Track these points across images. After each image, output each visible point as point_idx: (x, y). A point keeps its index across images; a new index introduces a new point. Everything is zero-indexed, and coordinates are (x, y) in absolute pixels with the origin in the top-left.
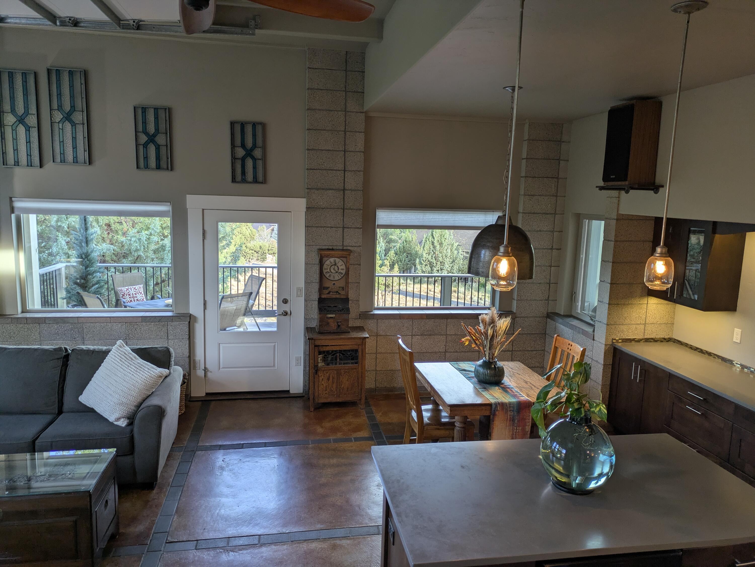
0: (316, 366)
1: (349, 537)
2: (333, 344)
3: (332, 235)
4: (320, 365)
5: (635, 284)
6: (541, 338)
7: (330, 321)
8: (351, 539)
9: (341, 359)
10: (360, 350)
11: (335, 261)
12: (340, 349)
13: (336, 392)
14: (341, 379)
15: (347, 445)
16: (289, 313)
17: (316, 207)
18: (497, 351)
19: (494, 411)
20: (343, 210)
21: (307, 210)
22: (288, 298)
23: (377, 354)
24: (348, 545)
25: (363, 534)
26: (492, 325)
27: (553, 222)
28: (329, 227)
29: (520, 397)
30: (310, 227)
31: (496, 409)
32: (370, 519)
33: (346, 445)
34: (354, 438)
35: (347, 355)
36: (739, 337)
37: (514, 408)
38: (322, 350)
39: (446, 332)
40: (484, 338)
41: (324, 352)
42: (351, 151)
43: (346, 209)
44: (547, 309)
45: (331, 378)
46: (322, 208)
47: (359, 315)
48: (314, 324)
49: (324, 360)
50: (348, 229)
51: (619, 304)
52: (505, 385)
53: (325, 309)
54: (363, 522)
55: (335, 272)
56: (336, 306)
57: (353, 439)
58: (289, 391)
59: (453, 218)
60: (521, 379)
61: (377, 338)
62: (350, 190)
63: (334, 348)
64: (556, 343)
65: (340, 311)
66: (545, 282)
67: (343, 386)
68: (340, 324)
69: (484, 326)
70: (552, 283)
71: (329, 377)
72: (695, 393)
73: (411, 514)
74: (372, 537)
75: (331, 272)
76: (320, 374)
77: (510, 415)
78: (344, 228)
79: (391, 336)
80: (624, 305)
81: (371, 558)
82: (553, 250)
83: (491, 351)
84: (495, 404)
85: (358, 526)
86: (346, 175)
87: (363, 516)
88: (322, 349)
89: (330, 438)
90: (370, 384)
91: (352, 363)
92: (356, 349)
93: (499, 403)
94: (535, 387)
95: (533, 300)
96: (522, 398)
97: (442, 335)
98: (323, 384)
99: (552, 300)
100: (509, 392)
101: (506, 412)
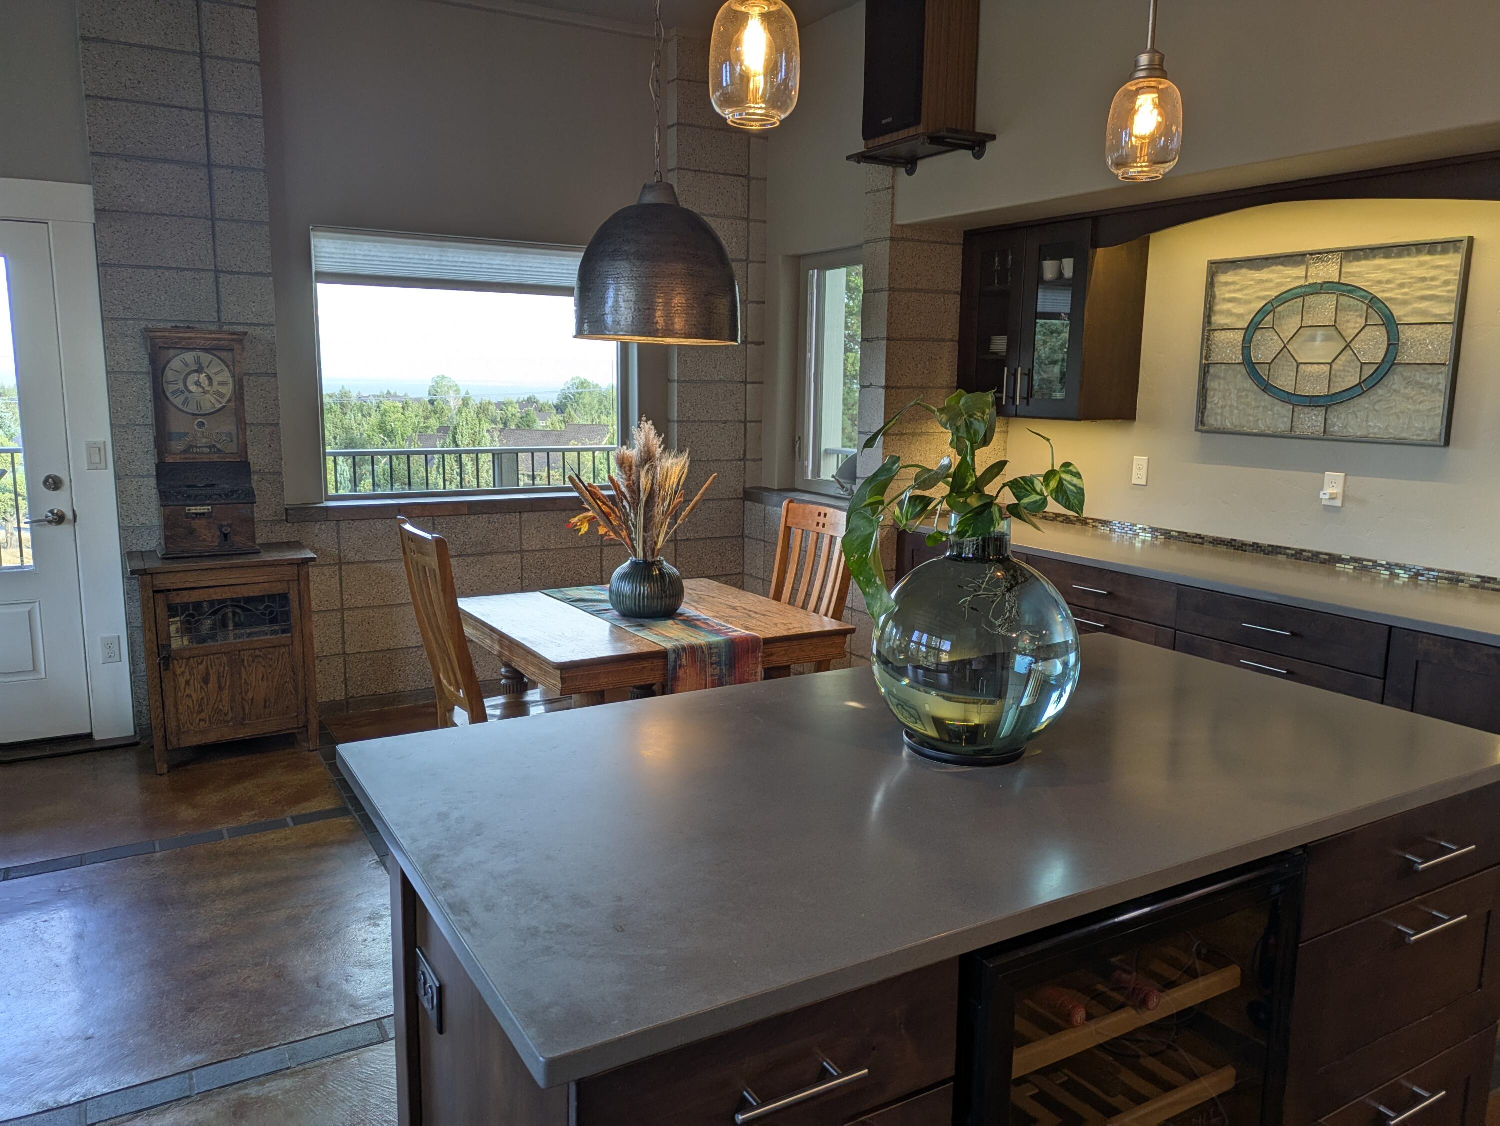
0: (164, 646)
1: (289, 1068)
2: (211, 584)
3: (182, 291)
4: (176, 644)
5: (932, 388)
6: (735, 547)
7: (197, 524)
8: (296, 1072)
9: (237, 626)
10: (293, 596)
11: (198, 361)
12: (235, 596)
13: (230, 715)
14: (244, 677)
15: (273, 836)
16: (69, 515)
17: (125, 208)
18: (662, 537)
19: (675, 668)
20: (210, 223)
21: (97, 219)
22: (63, 475)
23: (345, 613)
24: (286, 1092)
25: (335, 1052)
26: (647, 466)
27: (745, 280)
28: (172, 268)
29: (730, 632)
30: (111, 265)
31: (679, 663)
32: (355, 1006)
33: (271, 838)
34: (293, 818)
35: (257, 610)
36: (1144, 473)
37: (720, 656)
38: (178, 601)
39: (521, 544)
40: (628, 507)
41: (185, 607)
42: (223, 59)
43: (221, 220)
44: (742, 480)
45: (213, 679)
46: (147, 214)
47: (284, 512)
48: (153, 542)
49: (189, 628)
50: (230, 277)
51: (905, 434)
52: (687, 617)
53: (179, 493)
54: (333, 1020)
55: (201, 390)
56: (213, 485)
57: (289, 820)
58: (90, 736)
59: (516, 264)
60: (721, 604)
61: (340, 569)
62: (228, 167)
63: (218, 594)
64: (789, 520)
65: (227, 495)
66: (737, 420)
67: (250, 695)
68: (226, 530)
69: (626, 474)
70: (750, 422)
71: (208, 674)
72: (1089, 585)
73: (505, 898)
74: (364, 1052)
75: (191, 392)
76: (179, 668)
77: (712, 676)
78: (217, 272)
79: (380, 562)
80: (914, 435)
81: (365, 1110)
82: (749, 346)
83: (649, 534)
84: (674, 651)
85: (316, 1033)
86: (212, 125)
87: (330, 1002)
88: (177, 599)
89: (219, 827)
90: (332, 690)
91: (274, 633)
92: (282, 592)
93: (684, 648)
94: (756, 613)
95: (713, 461)
96: (734, 634)
97: (512, 552)
98: (190, 696)
99: (753, 460)
100: (701, 627)
101: (704, 669)
